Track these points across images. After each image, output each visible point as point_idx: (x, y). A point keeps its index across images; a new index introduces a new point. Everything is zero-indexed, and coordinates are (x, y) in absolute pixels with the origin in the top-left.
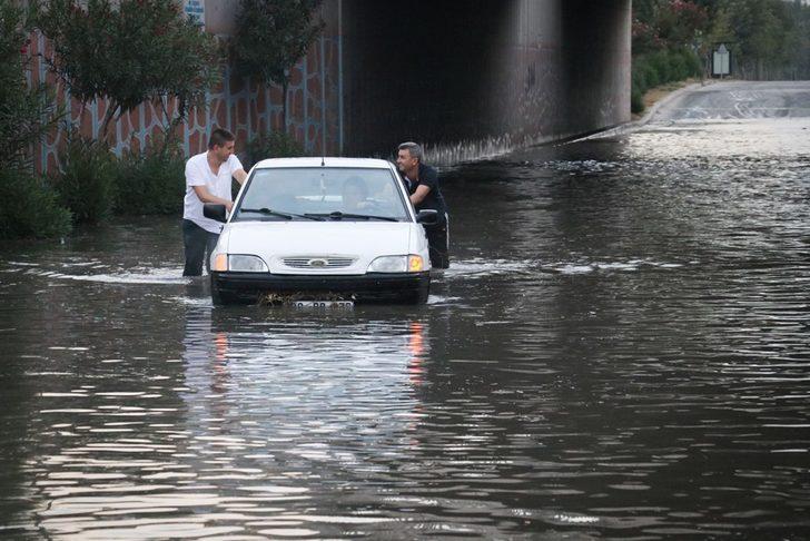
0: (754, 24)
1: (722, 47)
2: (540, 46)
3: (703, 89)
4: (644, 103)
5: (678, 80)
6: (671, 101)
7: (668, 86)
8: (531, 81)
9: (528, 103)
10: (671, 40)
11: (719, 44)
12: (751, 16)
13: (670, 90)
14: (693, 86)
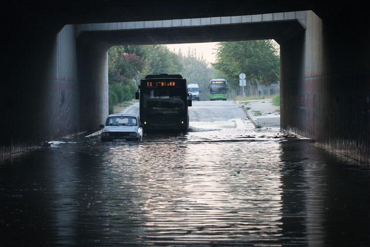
0: (162, 67)
2: (66, 80)
5: (128, 100)
7: (123, 104)
8: (63, 100)
9: (61, 114)
10: (125, 76)
12: (161, 62)
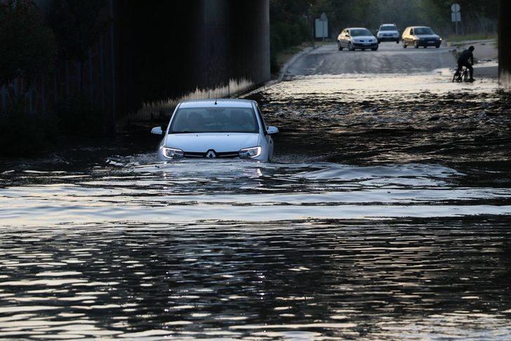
1: (323, 15)
3: (315, 52)
4: (279, 64)
6: (296, 62)
11: (321, 12)
13: (293, 54)
14: (307, 50)
